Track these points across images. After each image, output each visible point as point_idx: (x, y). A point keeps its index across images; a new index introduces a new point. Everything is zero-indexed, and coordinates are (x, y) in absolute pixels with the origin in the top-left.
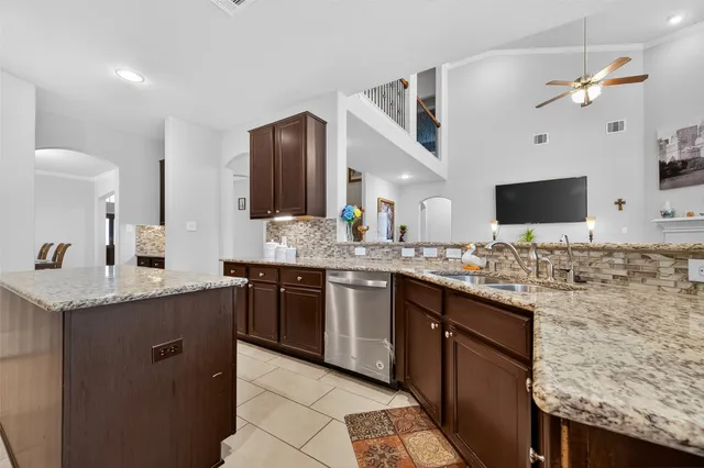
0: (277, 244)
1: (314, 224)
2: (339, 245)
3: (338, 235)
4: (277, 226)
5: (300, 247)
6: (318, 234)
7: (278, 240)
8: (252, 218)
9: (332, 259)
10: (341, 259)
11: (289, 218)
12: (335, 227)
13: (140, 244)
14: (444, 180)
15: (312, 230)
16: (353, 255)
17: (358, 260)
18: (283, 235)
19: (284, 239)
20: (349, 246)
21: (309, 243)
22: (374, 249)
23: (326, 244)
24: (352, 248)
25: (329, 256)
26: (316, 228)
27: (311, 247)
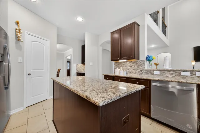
0: (119, 70)
1: (134, 62)
2: (146, 70)
3: (145, 66)
4: (119, 63)
5: (128, 71)
6: (136, 66)
7: (119, 68)
8: (111, 61)
9: (143, 75)
10: (147, 75)
11: (125, 61)
12: (144, 64)
13: (77, 69)
14: (168, 47)
15: (133, 65)
16: (153, 74)
17: (155, 76)
18: (121, 66)
19: (121, 68)
20: (151, 70)
21: (132, 69)
22: (164, 72)
23: (139, 70)
24: (152, 71)
25: (141, 74)
26: (135, 64)
27: (133, 71)
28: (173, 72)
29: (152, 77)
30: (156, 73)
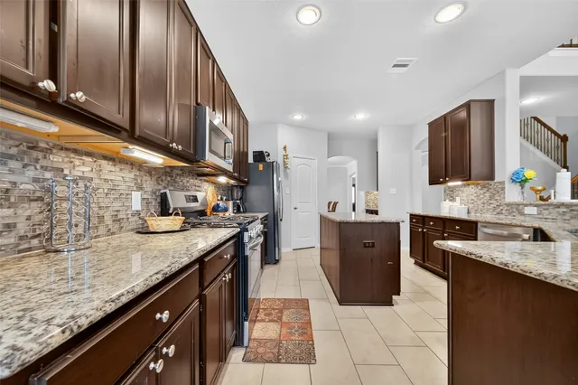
0: (451, 203)
1: (483, 187)
2: (508, 205)
3: (506, 196)
4: (452, 189)
5: (471, 206)
6: (487, 195)
7: (453, 200)
8: (430, 184)
9: (501, 216)
10: (510, 217)
11: (459, 183)
12: (503, 189)
13: (367, 202)
15: (482, 192)
16: (522, 214)
17: (528, 219)
18: (458, 196)
19: (458, 199)
20: (519, 205)
21: (479, 202)
22: (547, 209)
23: (495, 203)
24: (521, 207)
25: (498, 213)
26: (485, 190)
27: (481, 206)
28: (565, 210)
29: (522, 221)
30: (528, 210)
